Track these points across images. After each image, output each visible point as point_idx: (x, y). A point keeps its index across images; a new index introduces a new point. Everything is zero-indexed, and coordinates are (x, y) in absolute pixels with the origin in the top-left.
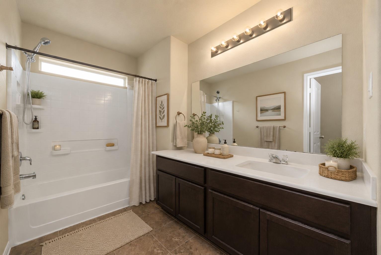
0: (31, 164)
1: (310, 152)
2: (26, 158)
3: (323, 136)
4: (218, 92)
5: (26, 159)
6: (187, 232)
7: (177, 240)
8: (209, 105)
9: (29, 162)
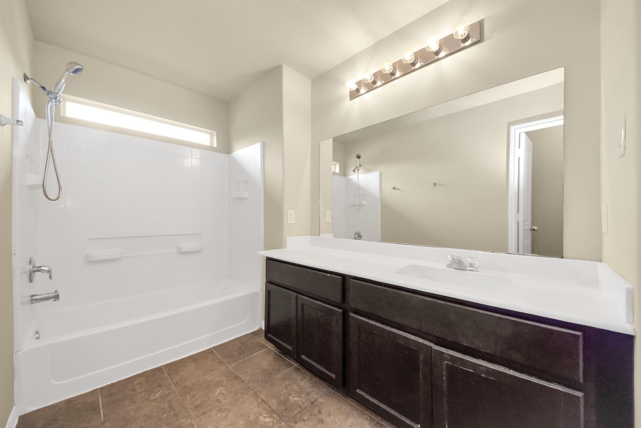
0: (50, 277)
1: (518, 252)
2: (42, 268)
3: (535, 228)
4: (359, 157)
5: (43, 270)
6: (314, 386)
7: (296, 399)
8: (344, 178)
9: (47, 275)
